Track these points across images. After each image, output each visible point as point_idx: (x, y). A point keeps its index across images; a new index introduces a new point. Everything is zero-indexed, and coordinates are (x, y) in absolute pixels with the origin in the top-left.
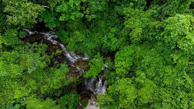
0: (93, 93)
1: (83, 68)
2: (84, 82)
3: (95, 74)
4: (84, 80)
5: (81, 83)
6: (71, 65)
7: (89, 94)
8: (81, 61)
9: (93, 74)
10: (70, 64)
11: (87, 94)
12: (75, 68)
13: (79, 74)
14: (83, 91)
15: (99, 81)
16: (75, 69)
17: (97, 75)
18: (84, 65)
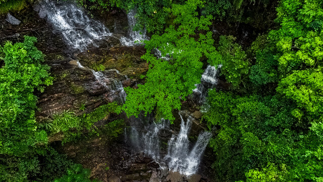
0: (157, 166)
1: (119, 76)
2: (129, 132)
3: (168, 103)
4: (128, 124)
5: (121, 136)
6: (72, 62)
7: (145, 171)
8: (112, 48)
9: (161, 99)
10: (66, 55)
11: (138, 172)
12: (88, 73)
13: (105, 103)
14: (127, 158)
15: (178, 130)
16: (87, 80)
17: (178, 106)
18: (124, 66)
